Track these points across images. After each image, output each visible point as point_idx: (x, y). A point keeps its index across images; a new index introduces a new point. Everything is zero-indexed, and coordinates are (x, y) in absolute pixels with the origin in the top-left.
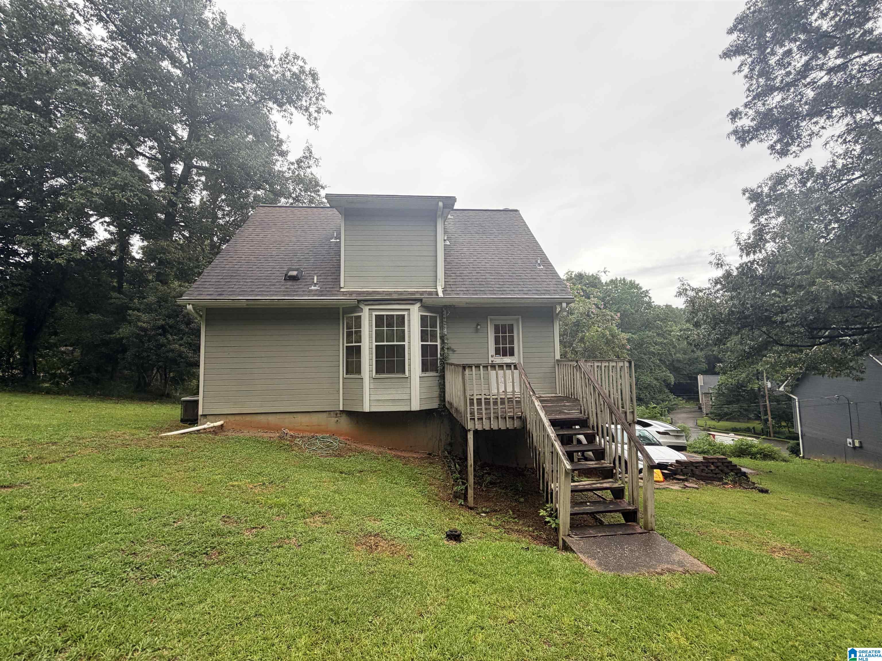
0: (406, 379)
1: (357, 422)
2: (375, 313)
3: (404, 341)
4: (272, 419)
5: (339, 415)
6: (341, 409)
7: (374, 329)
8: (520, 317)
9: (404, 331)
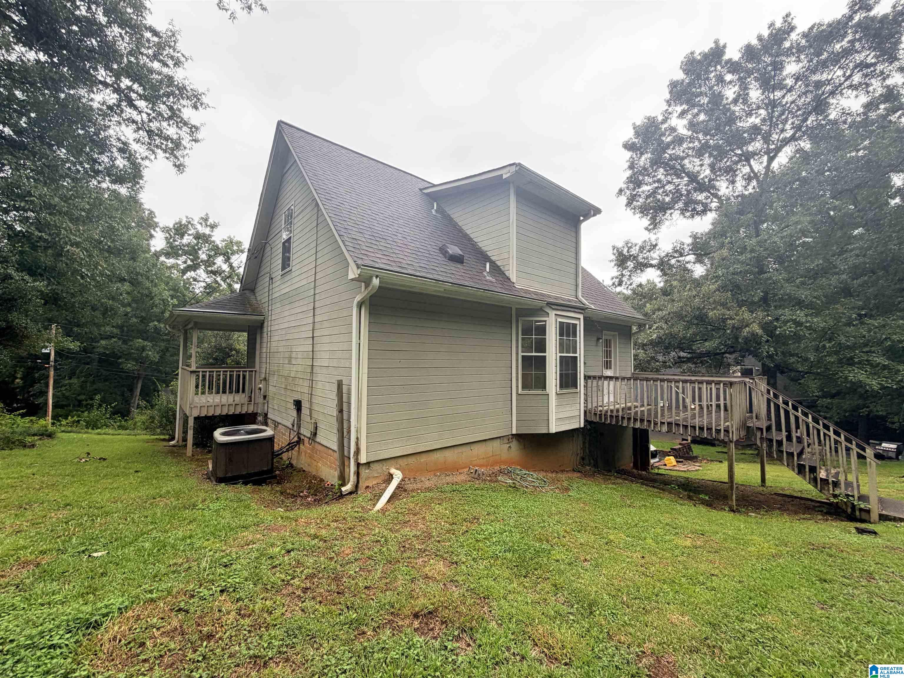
0: (576, 394)
1: (524, 445)
2: (560, 320)
3: (576, 353)
4: (449, 455)
5: (511, 440)
6: (514, 432)
7: (558, 337)
8: (617, 333)
9: (576, 341)
